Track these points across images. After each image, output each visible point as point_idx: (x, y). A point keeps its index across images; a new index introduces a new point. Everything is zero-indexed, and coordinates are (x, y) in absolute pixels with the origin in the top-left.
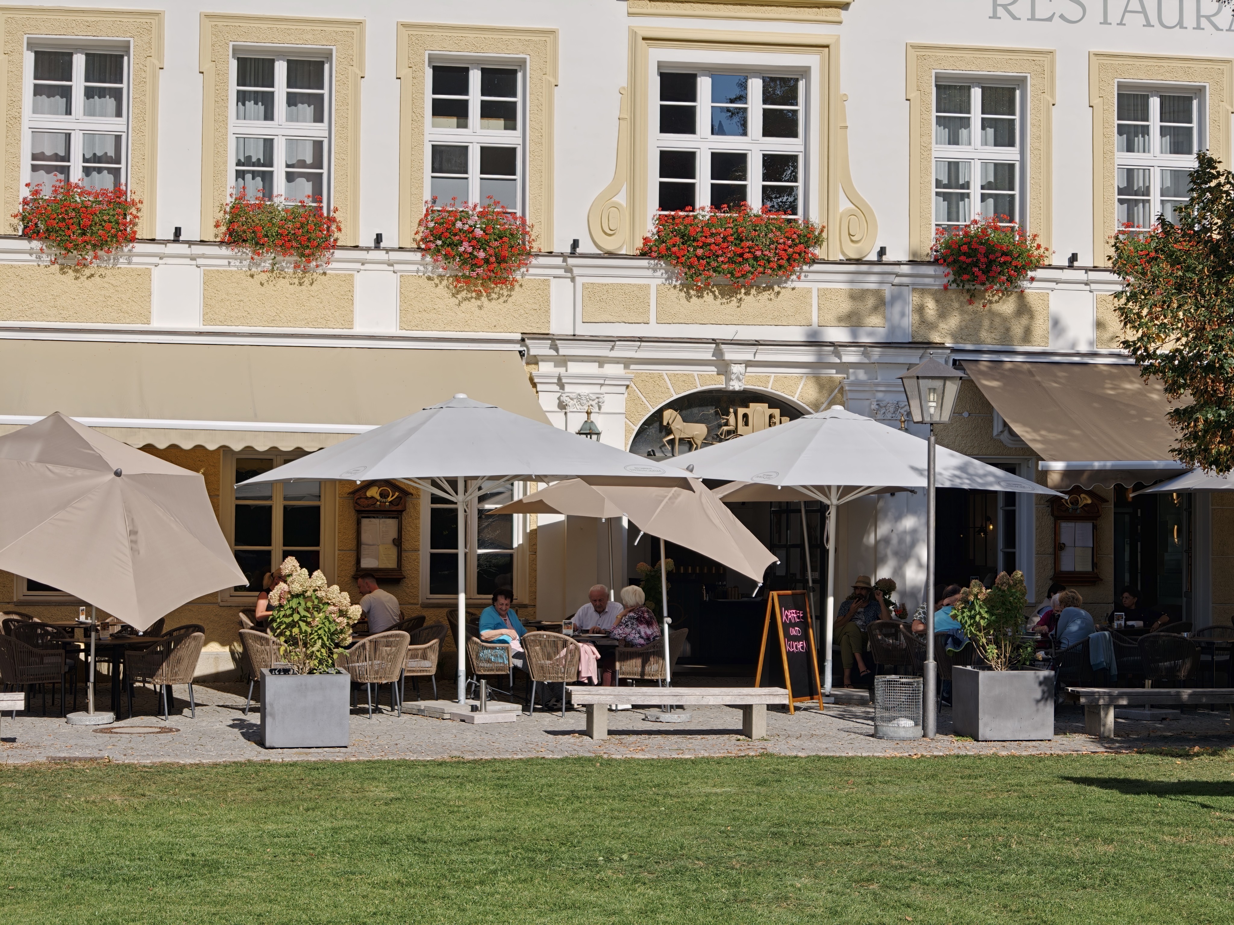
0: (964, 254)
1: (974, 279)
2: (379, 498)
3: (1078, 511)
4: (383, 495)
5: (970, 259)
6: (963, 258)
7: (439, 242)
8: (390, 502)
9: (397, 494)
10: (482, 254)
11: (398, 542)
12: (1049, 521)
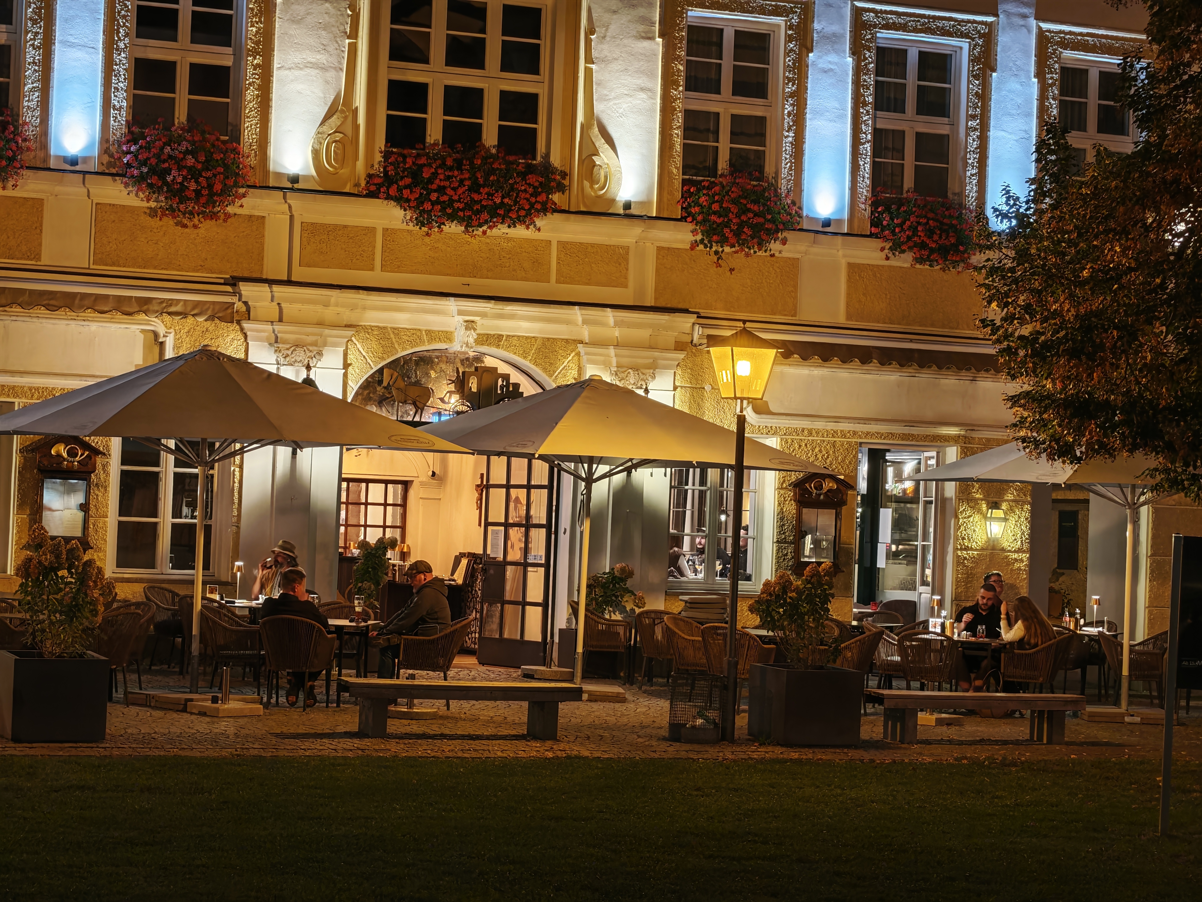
0: (715, 213)
1: (723, 241)
2: (65, 455)
3: (822, 497)
4: (72, 453)
5: (722, 219)
6: (713, 218)
7: (145, 170)
8: (78, 462)
9: (87, 453)
10: (193, 186)
11: (84, 507)
12: (791, 508)
